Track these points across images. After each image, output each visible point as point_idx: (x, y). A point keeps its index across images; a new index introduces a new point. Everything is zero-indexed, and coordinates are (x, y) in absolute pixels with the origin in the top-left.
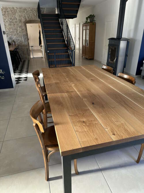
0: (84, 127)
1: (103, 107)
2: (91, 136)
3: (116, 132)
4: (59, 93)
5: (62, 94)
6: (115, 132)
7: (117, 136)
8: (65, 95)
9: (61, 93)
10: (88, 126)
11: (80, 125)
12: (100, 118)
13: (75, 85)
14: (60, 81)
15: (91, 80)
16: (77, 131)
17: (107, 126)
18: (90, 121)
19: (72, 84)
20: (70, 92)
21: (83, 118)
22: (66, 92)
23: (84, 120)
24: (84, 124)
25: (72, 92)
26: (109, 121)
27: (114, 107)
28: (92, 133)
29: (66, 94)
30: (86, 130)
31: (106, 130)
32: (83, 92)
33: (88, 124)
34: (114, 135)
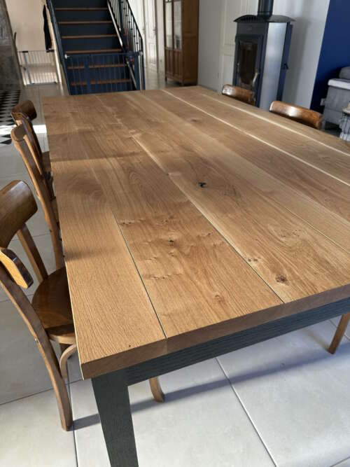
0: (173, 259)
1: (235, 193)
2: (201, 292)
3: (290, 271)
4: (91, 158)
5: (101, 160)
6: (285, 271)
7: (294, 284)
8: (111, 163)
9: (97, 158)
10: (188, 256)
11: (158, 255)
12: (228, 228)
13: (142, 137)
14: (95, 126)
15: (193, 122)
16: (150, 276)
17: (256, 252)
18: (195, 238)
19: (133, 133)
20: (127, 155)
21: (169, 230)
22: (114, 156)
23: (175, 236)
24: (172, 251)
25: (133, 154)
26: (259, 234)
27: (271, 193)
28: (205, 281)
29: (113, 160)
30: (180, 270)
31: (253, 264)
32: (168, 154)
33: (187, 251)
34: (283, 280)
